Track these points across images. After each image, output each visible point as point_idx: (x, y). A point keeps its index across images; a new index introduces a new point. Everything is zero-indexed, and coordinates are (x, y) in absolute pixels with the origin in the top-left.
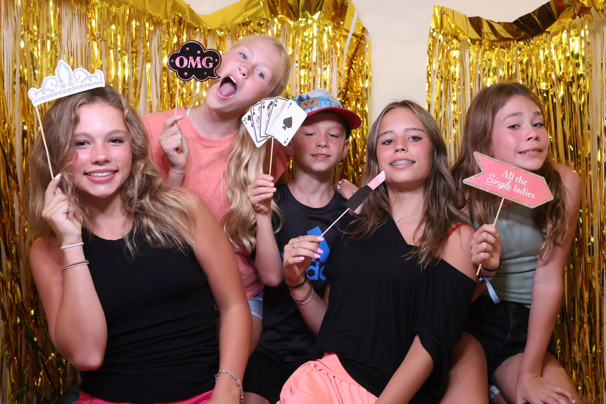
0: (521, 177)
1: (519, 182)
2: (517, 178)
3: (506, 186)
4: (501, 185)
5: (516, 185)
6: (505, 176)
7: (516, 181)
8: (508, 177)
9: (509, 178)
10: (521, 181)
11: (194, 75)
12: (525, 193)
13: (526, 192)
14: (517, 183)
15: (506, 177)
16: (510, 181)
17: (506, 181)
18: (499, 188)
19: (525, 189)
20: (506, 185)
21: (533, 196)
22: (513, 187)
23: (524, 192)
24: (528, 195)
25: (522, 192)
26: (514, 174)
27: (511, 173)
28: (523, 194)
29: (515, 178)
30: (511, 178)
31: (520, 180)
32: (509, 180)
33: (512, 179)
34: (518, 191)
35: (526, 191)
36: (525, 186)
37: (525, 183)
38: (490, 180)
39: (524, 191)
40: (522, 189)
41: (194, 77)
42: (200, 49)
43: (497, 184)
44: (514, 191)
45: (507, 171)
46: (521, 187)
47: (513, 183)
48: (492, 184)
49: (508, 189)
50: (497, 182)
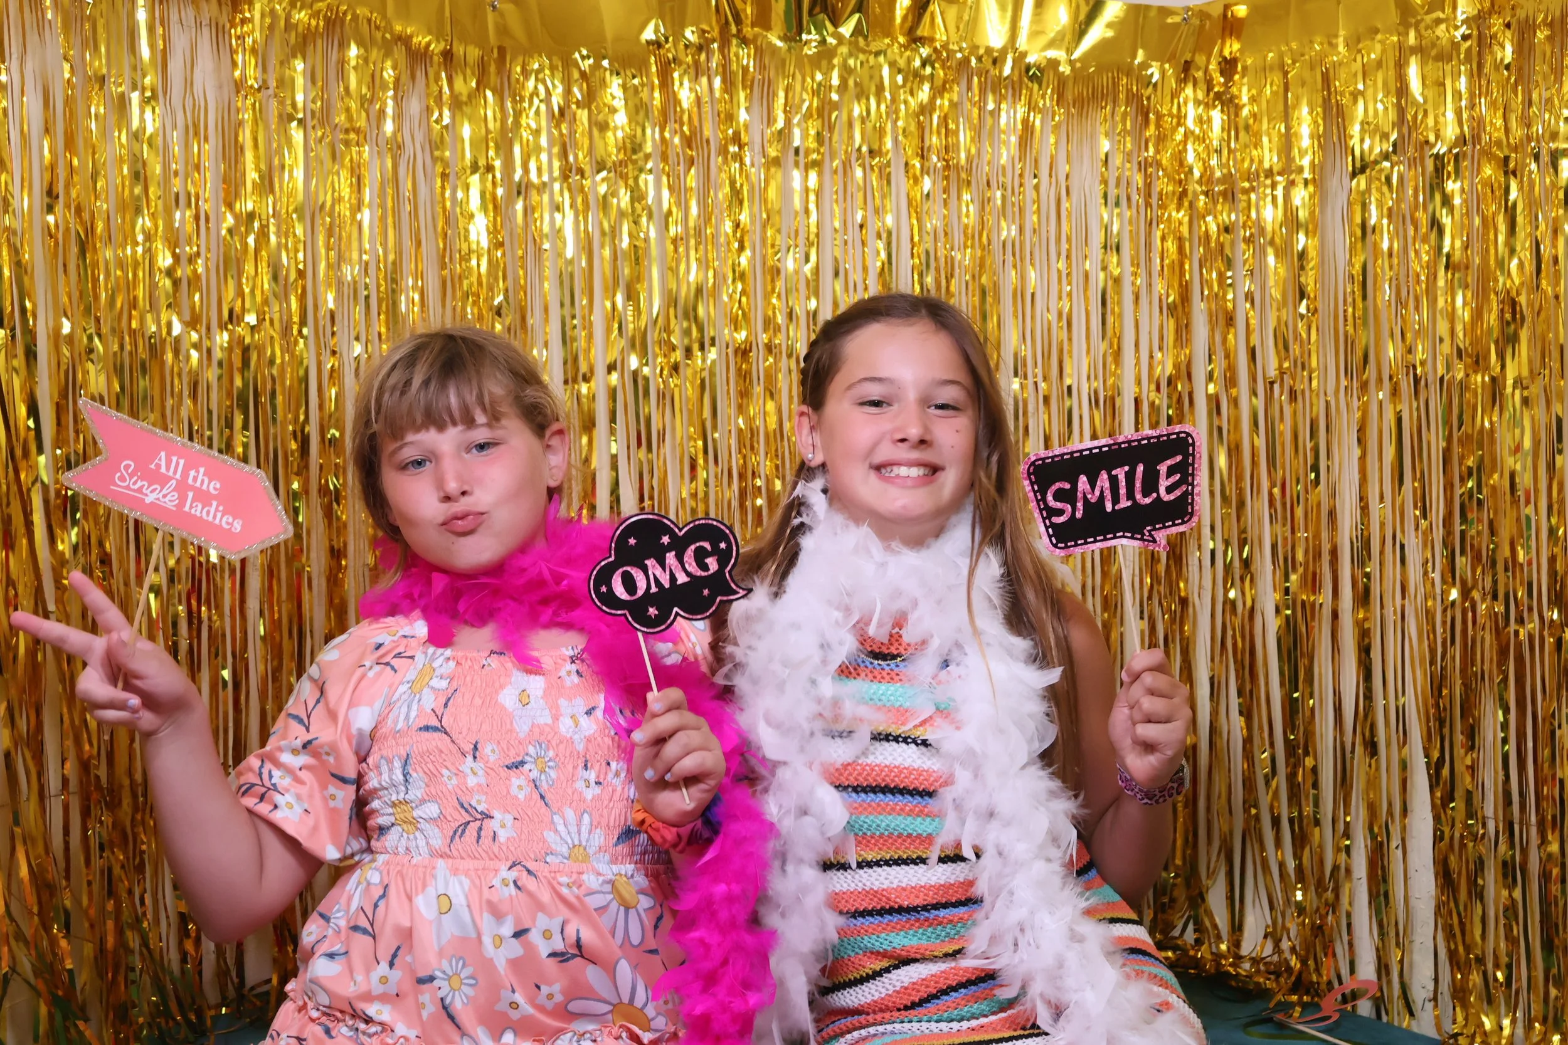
0: (202, 470)
1: (198, 484)
2: (192, 473)
3: (165, 496)
4: (153, 491)
5: (191, 494)
6: (159, 466)
7: (190, 481)
8: (168, 469)
9: (171, 473)
10: (203, 482)
11: (676, 609)
12: (215, 517)
13: (219, 515)
14: (192, 488)
15: (163, 470)
16: (174, 482)
17: (163, 480)
18: (148, 500)
19: (215, 504)
20: (165, 492)
21: (237, 526)
22: (182, 499)
23: (213, 514)
24: (224, 521)
25: (208, 513)
26: (182, 462)
27: (174, 459)
28: (210, 518)
29: (185, 474)
30: (175, 472)
31: (199, 478)
32: (171, 478)
33: (178, 476)
34: (198, 510)
35: (217, 510)
36: (215, 497)
37: (214, 487)
38: (122, 479)
39: (213, 510)
40: (206, 504)
41: (677, 614)
42: (668, 531)
43: (140, 490)
44: (187, 509)
45: (163, 454)
46: (203, 497)
47: (182, 487)
48: (128, 487)
49: (171, 506)
50: (139, 484)
